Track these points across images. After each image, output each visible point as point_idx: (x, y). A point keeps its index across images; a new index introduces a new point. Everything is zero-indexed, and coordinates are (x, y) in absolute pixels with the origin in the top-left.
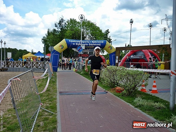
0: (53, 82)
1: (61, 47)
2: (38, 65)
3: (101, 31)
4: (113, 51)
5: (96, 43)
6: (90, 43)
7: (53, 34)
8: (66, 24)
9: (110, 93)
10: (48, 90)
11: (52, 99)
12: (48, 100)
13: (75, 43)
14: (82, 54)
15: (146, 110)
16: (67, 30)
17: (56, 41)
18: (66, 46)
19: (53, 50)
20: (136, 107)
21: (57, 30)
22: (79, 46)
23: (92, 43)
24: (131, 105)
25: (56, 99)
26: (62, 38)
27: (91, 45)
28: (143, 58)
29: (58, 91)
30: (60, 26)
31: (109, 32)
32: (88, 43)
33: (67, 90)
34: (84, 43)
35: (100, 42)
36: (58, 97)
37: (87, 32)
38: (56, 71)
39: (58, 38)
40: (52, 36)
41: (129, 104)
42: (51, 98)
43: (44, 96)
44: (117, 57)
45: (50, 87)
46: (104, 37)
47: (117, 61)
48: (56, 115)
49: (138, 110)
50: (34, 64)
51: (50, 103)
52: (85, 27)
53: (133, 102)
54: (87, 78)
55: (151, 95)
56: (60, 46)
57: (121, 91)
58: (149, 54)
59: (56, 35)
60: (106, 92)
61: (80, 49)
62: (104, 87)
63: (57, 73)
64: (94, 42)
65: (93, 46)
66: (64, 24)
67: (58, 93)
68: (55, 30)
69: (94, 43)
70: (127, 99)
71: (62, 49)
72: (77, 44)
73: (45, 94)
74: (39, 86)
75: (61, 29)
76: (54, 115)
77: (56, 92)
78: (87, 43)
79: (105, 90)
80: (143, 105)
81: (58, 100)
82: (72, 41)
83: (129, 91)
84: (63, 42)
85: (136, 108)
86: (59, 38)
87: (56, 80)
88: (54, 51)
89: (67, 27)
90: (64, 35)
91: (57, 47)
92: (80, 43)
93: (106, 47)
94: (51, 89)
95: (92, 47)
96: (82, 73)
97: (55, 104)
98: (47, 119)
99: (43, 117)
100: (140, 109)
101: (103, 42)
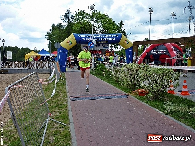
0: (61, 85)
1: (69, 44)
2: (43, 65)
3: (114, 23)
4: (130, 46)
5: (110, 37)
6: (103, 37)
7: (59, 28)
8: (73, 16)
9: (132, 96)
10: (56, 95)
11: (62, 107)
12: (57, 107)
13: (85, 38)
14: (94, 51)
15: (180, 118)
16: (74, 24)
17: (62, 36)
18: (74, 42)
19: (59, 47)
20: (167, 114)
21: (63, 23)
22: (90, 41)
23: (105, 38)
24: (160, 112)
25: (67, 106)
26: (69, 33)
27: (104, 39)
28: (165, 53)
29: (68, 96)
30: (66, 19)
31: (123, 24)
32: (101, 38)
33: (79, 94)
34: (96, 38)
35: (114, 36)
36: (69, 103)
37: (98, 25)
38: (64, 71)
39: (64, 33)
40: (57, 31)
41: (157, 110)
42: (61, 105)
43: (53, 102)
44: (135, 53)
45: (58, 91)
46: (118, 30)
47: (134, 58)
48: (68, 128)
49: (170, 117)
50: (38, 64)
51: (60, 111)
52: (95, 19)
53: (162, 107)
54: (100, 78)
55: (182, 98)
56: (68, 42)
57: (145, 94)
58: (173, 48)
59: (62, 29)
60: (127, 96)
61: (91, 45)
62: (123, 89)
63: (65, 74)
64: (108, 36)
65: (106, 40)
66: (71, 17)
67: (69, 98)
68: (60, 24)
69: (108, 38)
70: (154, 103)
71: (70, 45)
72: (87, 39)
73: (53, 99)
74: (46, 90)
75: (67, 23)
76: (66, 127)
77: (67, 97)
78: (99, 38)
79: (124, 93)
80: (175, 111)
81: (70, 108)
82: (81, 36)
83: (155, 94)
84: (72, 37)
85: (167, 116)
86: (66, 33)
87: (65, 82)
88: (61, 48)
89: (74, 20)
90: (72, 30)
91: (64, 44)
92: (91, 38)
93: (122, 41)
94: (60, 93)
95: (105, 42)
96: (94, 73)
97: (67, 113)
98: (57, 133)
99: (53, 130)
100: (172, 117)
101: (117, 36)
